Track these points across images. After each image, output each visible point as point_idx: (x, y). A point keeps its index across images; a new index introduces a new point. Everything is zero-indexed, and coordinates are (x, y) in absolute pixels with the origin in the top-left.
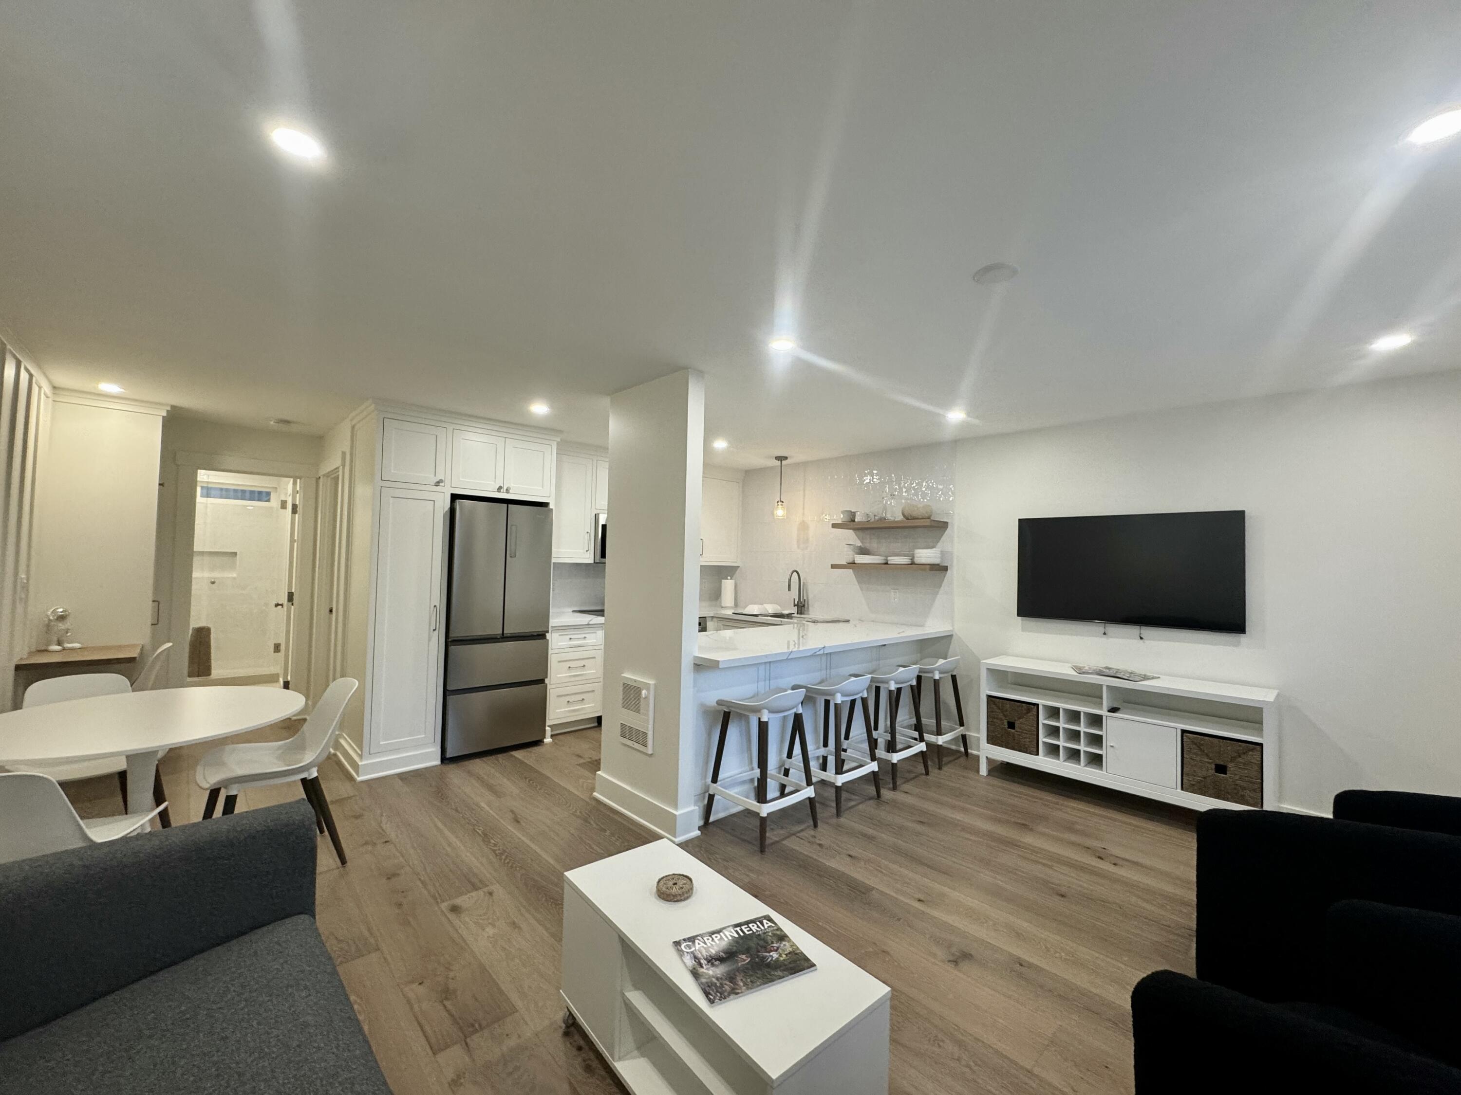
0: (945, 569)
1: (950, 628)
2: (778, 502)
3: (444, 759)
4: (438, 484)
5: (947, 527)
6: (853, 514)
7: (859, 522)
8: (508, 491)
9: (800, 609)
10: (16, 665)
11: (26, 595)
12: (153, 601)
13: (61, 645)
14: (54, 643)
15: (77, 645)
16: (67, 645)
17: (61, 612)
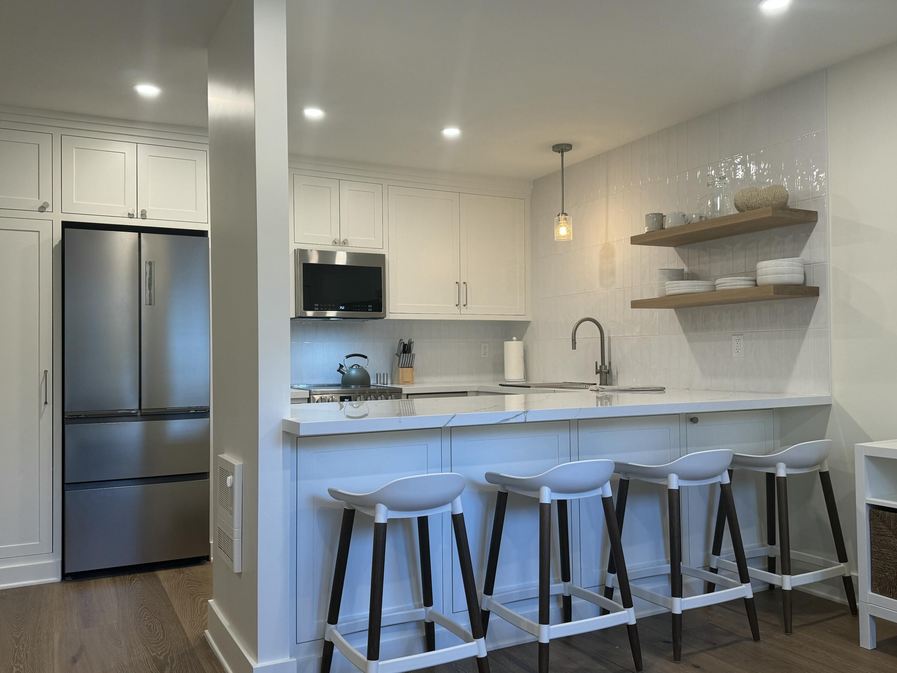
0: (814, 292)
1: (824, 393)
2: (559, 215)
3: (65, 576)
4: (42, 209)
5: (816, 221)
6: (661, 217)
7: (671, 229)
8: (144, 215)
9: (604, 377)
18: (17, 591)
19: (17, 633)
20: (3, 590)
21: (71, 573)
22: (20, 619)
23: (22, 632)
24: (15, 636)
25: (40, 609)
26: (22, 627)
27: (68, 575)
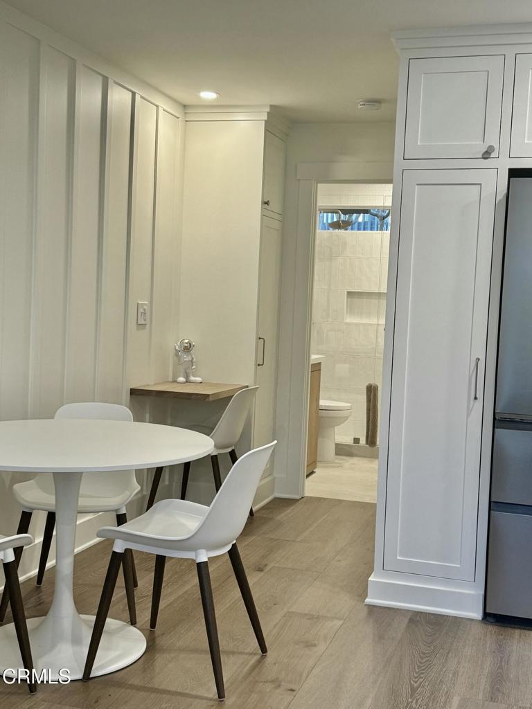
4: (486, 155)
10: (131, 389)
11: (148, 322)
12: (260, 338)
13: (187, 376)
14: (182, 374)
15: (199, 379)
16: (192, 378)
17: (186, 343)
18: (432, 617)
19: (416, 680)
20: (418, 612)
21: (494, 614)
22: (424, 660)
23: (422, 680)
24: (413, 683)
25: (448, 653)
26: (423, 673)
27: (490, 615)
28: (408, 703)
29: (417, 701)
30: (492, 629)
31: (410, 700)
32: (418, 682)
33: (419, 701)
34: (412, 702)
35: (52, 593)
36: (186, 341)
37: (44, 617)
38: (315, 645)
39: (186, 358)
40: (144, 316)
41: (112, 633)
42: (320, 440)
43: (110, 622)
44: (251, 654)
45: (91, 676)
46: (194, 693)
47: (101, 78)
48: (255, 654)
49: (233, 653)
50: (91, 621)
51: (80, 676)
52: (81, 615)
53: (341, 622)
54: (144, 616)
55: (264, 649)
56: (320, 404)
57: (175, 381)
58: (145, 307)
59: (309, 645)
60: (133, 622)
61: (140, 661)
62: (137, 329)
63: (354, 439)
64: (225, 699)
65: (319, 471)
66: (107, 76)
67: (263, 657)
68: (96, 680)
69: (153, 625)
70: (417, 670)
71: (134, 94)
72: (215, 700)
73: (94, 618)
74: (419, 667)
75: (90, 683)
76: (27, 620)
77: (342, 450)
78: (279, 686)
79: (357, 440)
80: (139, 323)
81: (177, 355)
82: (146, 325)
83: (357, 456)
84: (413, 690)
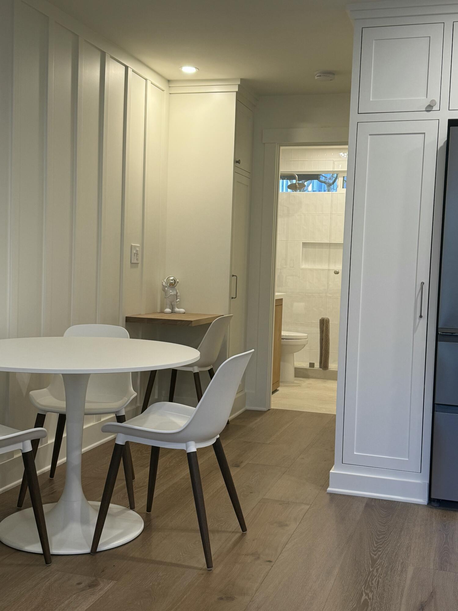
3: (431, 500)
4: (429, 108)
10: (126, 317)
11: (139, 261)
12: (233, 276)
13: (172, 308)
14: (168, 306)
15: (182, 310)
16: (177, 310)
17: (172, 280)
18: (385, 503)
19: (375, 553)
20: (373, 499)
21: (438, 499)
22: (381, 537)
23: (380, 553)
24: (373, 555)
25: (401, 531)
26: (381, 548)
27: (434, 500)
28: (370, 572)
29: (377, 571)
30: (437, 512)
31: (371, 570)
32: (377, 555)
33: (380, 570)
34: (373, 571)
35: (64, 484)
36: (172, 278)
37: (56, 503)
38: (287, 525)
39: (172, 292)
40: (137, 256)
41: (114, 515)
42: (282, 363)
43: (113, 507)
44: (233, 532)
45: (98, 550)
46: (186, 564)
47: (99, 53)
48: (237, 532)
49: (218, 532)
50: (96, 506)
51: (88, 550)
52: (89, 501)
53: (308, 507)
54: (141, 501)
55: (243, 528)
56: (282, 334)
57: (162, 312)
58: (138, 249)
59: (282, 525)
60: (132, 507)
61: (139, 537)
62: (131, 267)
63: (310, 363)
64: (213, 569)
65: (281, 390)
66: (105, 51)
67: (243, 535)
68: (101, 553)
69: (149, 509)
70: (376, 545)
71: (127, 68)
72: (204, 570)
73: (99, 503)
74: (377, 543)
75: (98, 555)
76: (43, 505)
77: (300, 373)
78: (258, 558)
79: (312, 365)
80: (133, 262)
81: (164, 290)
82: (138, 263)
83: (313, 378)
84: (374, 561)
